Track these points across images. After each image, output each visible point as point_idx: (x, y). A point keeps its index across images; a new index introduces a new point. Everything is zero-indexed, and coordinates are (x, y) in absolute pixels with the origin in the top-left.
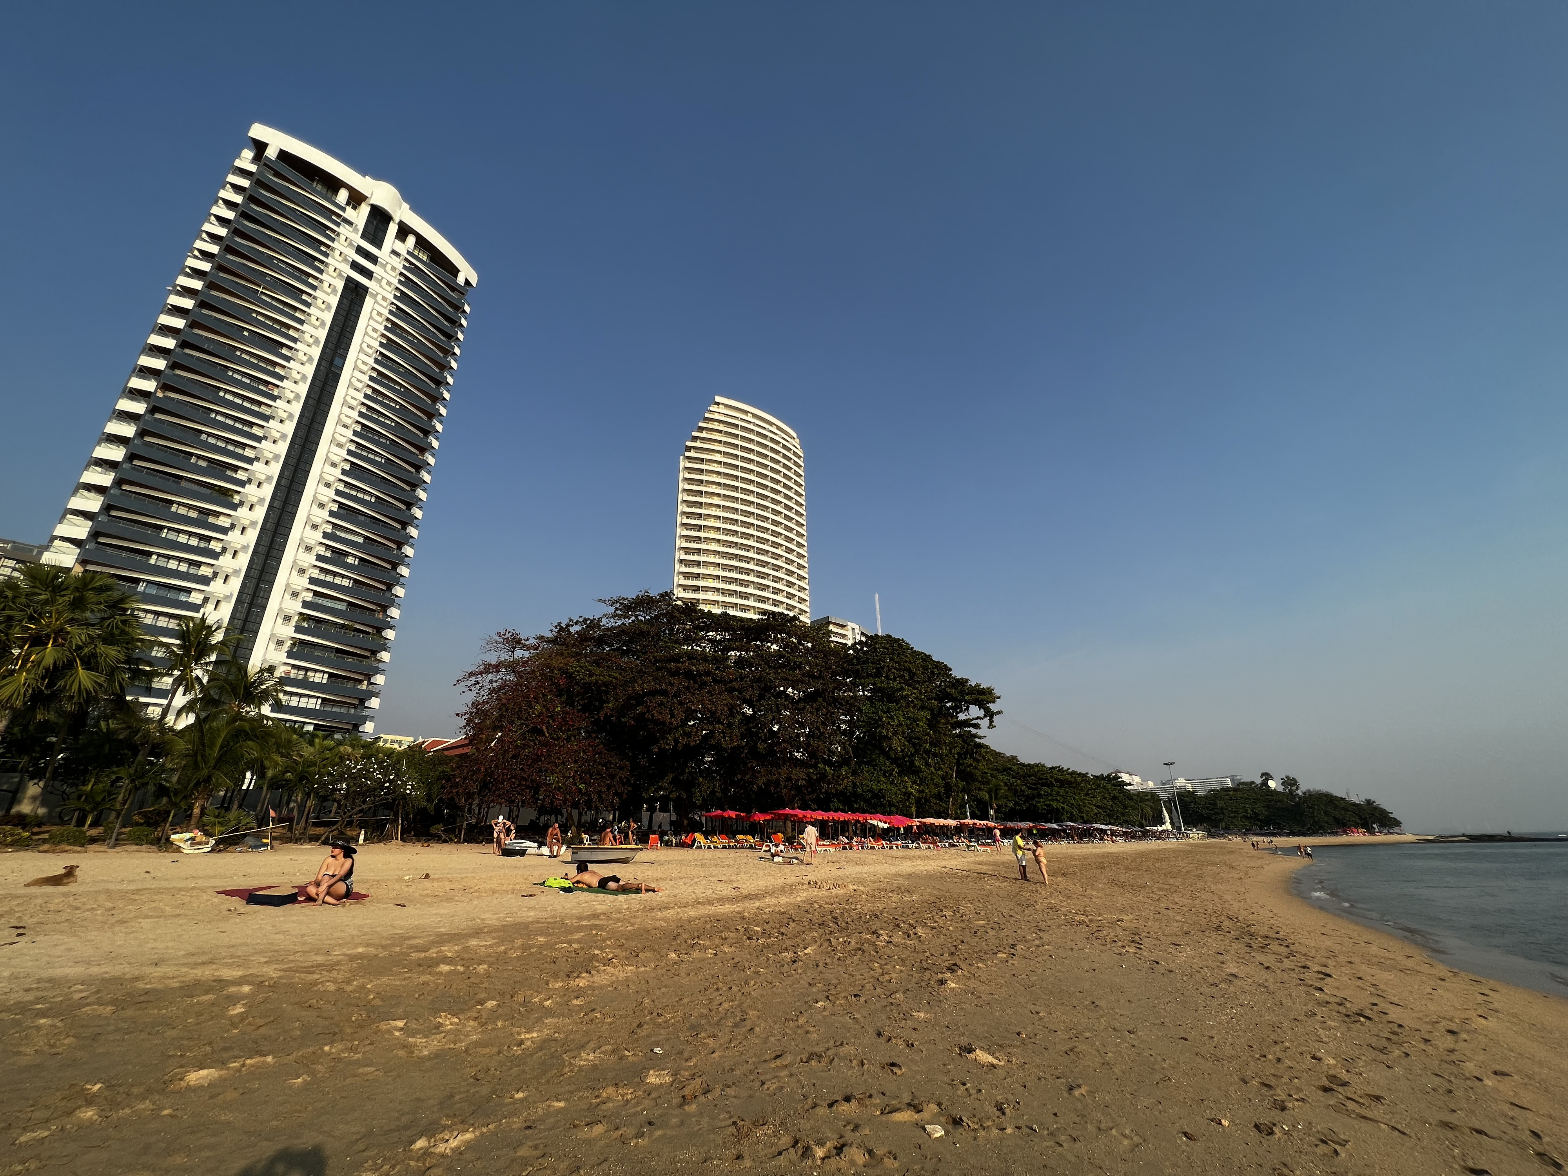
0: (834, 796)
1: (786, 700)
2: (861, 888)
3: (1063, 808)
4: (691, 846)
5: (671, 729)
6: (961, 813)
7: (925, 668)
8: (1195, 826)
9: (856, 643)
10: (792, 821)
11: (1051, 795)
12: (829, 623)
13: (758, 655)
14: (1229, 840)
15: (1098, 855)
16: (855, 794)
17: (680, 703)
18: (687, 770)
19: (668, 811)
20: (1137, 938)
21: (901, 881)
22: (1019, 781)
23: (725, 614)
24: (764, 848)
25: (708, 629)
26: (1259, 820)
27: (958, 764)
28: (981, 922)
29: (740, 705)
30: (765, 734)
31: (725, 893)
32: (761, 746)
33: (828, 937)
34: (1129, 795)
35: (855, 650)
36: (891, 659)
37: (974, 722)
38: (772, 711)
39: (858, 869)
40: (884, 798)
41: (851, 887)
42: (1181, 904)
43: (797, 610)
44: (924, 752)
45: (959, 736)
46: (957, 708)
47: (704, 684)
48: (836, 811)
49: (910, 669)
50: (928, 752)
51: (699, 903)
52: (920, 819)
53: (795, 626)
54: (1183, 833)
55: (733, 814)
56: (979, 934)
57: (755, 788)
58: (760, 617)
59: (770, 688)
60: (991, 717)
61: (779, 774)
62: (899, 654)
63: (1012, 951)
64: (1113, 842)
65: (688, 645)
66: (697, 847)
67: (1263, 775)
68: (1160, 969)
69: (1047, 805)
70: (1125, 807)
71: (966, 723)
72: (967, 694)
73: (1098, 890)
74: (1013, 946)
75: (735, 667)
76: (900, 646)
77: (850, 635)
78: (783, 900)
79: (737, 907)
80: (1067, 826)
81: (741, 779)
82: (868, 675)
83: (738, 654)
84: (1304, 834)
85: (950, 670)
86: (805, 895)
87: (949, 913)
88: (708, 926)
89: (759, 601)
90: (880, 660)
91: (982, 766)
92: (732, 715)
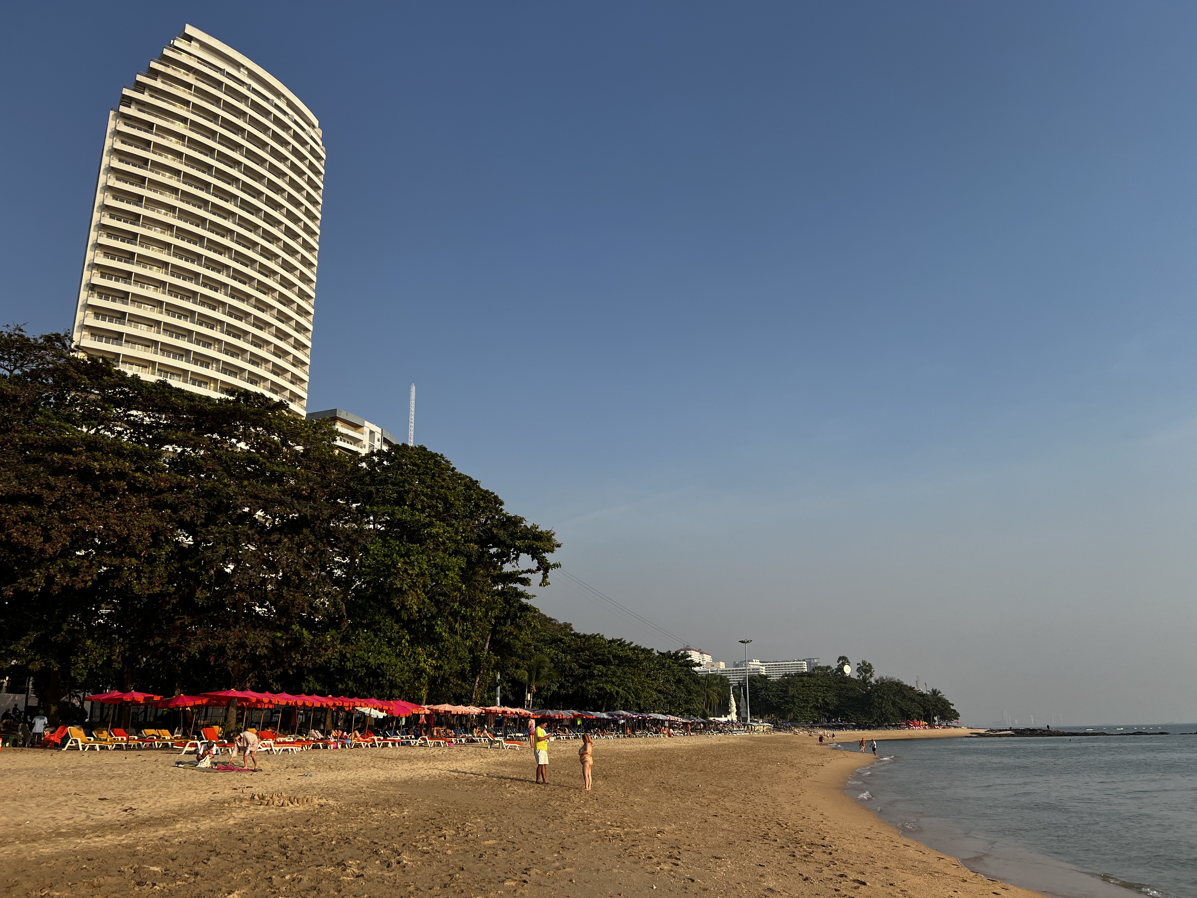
0: (310, 671)
1: (251, 528)
2: (331, 802)
3: (617, 692)
4: (58, 746)
5: (42, 560)
6: (490, 698)
7: (468, 499)
8: (762, 717)
9: (372, 454)
10: (238, 708)
11: (606, 675)
12: (335, 419)
13: (214, 456)
14: (795, 733)
15: (648, 751)
16: (342, 672)
17: (64, 520)
18: (65, 627)
19: (25, 691)
20: (676, 852)
21: (391, 790)
22: (569, 657)
23: (164, 384)
24: (187, 748)
25: (129, 403)
26: (829, 711)
27: (494, 631)
28: (491, 842)
29: (172, 531)
30: (211, 577)
31: (108, 817)
32: (201, 596)
33: (268, 874)
34: (696, 679)
35: (371, 463)
36: (422, 482)
37: (523, 576)
38: (225, 542)
39: (332, 775)
40: (383, 675)
41: (316, 801)
42: (731, 809)
43: (287, 393)
44: (451, 614)
45: (502, 593)
46: (503, 556)
47: (109, 493)
48: (309, 694)
49: (446, 498)
50: (454, 614)
51: (60, 834)
52: (431, 706)
53: (281, 418)
54: (748, 725)
55: (140, 697)
56: (485, 857)
57: (184, 658)
58: (223, 396)
59: (228, 507)
60: (546, 570)
61: (227, 638)
62: (434, 475)
63: (525, 877)
64: (669, 736)
65: (90, 427)
66: (71, 748)
67: (841, 658)
68: (694, 888)
69: (598, 689)
70: (689, 692)
71: (512, 577)
72: (519, 539)
73: (643, 795)
74: (526, 871)
75: (170, 469)
76: (437, 464)
77: (365, 439)
78: (206, 824)
79: (125, 839)
80: (619, 716)
81: (161, 644)
82: (385, 502)
83: (179, 450)
84: (869, 728)
85: (501, 503)
86: (242, 816)
87: (449, 832)
88: (70, 869)
89: (225, 371)
90: (404, 481)
91: (525, 635)
92: (156, 543)
